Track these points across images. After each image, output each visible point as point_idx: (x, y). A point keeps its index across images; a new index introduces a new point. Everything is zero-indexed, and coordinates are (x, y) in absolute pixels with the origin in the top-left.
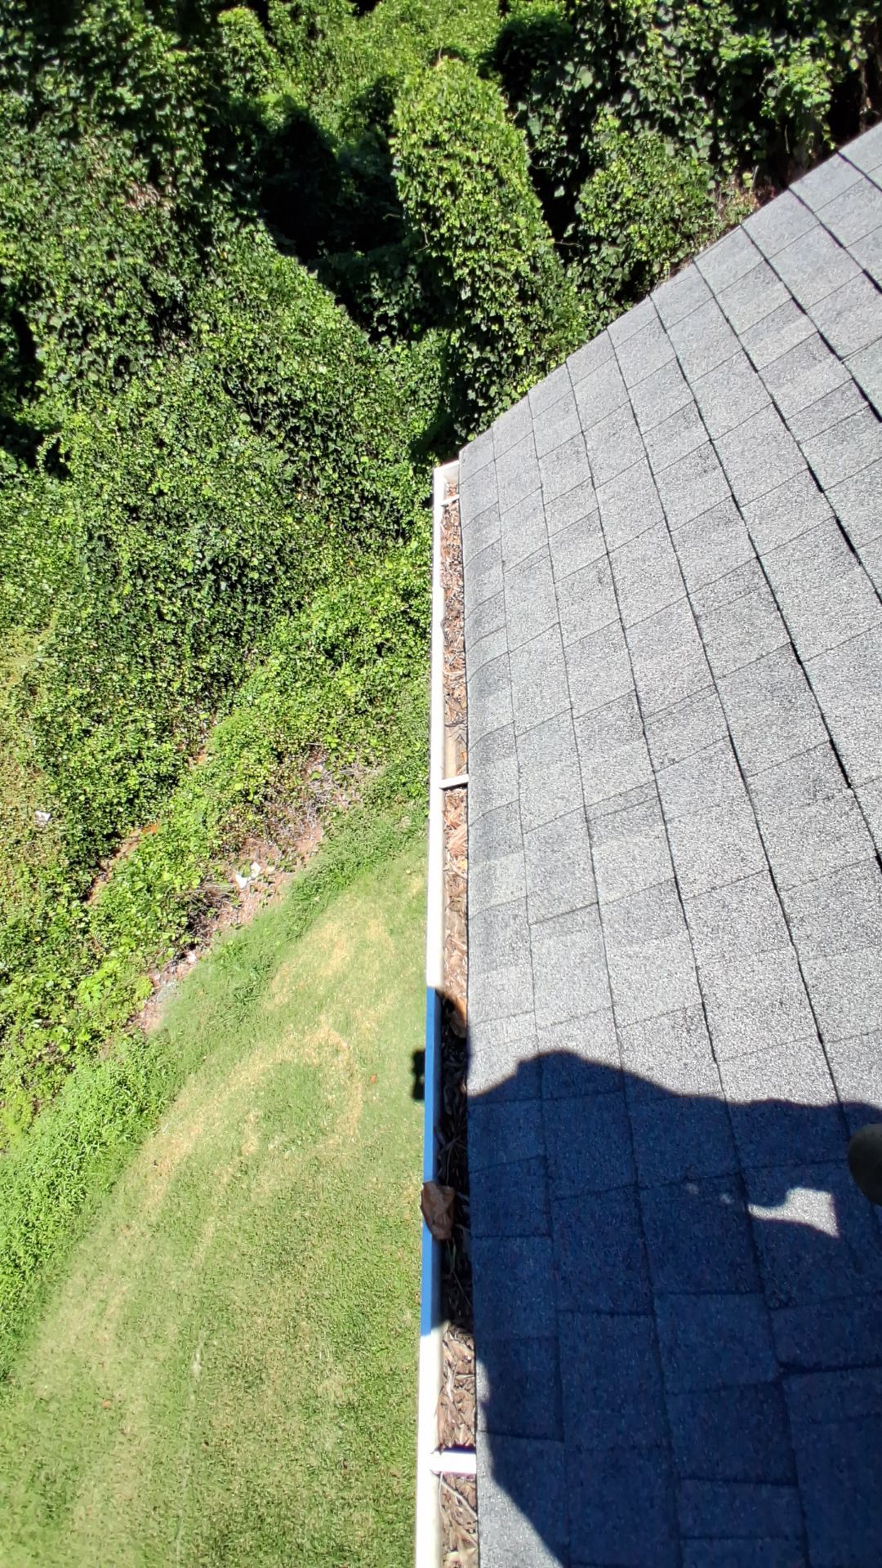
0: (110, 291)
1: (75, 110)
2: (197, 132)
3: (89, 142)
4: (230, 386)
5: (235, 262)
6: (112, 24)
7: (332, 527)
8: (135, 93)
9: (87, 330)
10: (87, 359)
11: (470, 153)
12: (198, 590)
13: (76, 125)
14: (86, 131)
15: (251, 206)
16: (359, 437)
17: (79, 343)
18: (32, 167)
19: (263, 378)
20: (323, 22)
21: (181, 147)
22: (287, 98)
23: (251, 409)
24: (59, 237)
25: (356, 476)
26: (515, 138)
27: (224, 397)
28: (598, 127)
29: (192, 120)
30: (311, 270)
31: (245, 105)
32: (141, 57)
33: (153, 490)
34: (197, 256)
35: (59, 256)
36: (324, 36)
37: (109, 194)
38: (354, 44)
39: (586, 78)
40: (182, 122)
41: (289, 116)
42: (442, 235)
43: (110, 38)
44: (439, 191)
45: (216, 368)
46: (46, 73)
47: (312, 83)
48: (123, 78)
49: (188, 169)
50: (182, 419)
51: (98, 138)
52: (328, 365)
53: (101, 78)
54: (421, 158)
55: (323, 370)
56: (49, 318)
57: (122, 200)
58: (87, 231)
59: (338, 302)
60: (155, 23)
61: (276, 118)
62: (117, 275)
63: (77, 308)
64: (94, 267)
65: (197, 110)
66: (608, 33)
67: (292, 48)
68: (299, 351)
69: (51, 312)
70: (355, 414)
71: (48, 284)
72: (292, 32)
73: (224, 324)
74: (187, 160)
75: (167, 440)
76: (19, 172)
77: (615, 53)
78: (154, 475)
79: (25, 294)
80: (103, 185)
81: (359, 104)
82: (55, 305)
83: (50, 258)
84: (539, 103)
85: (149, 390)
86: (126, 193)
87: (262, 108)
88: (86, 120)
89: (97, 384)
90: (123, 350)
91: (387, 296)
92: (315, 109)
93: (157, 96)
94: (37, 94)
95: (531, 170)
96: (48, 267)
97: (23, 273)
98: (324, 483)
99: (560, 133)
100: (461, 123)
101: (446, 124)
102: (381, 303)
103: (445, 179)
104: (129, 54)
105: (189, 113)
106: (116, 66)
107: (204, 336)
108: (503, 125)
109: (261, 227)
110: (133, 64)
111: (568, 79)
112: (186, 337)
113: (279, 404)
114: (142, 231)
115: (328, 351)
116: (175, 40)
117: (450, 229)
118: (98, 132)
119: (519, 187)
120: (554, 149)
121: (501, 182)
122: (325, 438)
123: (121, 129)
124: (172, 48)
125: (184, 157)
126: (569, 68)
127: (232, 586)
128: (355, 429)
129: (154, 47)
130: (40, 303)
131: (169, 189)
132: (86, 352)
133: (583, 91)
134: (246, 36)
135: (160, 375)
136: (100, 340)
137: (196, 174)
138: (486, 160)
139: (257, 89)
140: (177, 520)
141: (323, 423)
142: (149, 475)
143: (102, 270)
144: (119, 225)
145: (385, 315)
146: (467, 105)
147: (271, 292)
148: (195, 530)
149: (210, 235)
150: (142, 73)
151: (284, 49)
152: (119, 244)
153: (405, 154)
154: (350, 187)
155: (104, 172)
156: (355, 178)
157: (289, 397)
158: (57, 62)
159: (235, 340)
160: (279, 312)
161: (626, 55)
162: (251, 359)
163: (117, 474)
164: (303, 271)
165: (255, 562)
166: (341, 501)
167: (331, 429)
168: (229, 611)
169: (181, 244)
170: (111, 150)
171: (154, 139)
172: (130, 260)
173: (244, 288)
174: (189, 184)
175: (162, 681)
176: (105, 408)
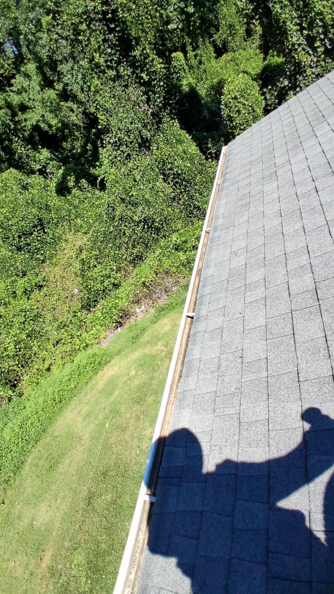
0: (129, 134)
1: (128, 79)
2: (163, 90)
3: (131, 89)
4: (159, 166)
5: (167, 130)
6: (144, 53)
7: (183, 215)
8: (147, 76)
9: (120, 144)
10: (118, 153)
11: (245, 102)
12: (137, 227)
13: (128, 83)
14: (130, 86)
15: (174, 114)
16: (196, 187)
17: (117, 148)
18: (113, 94)
19: (170, 165)
20: (204, 60)
21: (157, 94)
22: (190, 83)
23: (164, 174)
24: (117, 116)
25: (193, 200)
26: (260, 99)
27: (157, 170)
28: (288, 98)
29: (162, 86)
30: (190, 136)
31: (177, 84)
32: (150, 65)
33: (130, 194)
34: (156, 127)
35: (116, 122)
36: (204, 64)
37: (134, 105)
38: (214, 68)
39: (286, 83)
40: (159, 86)
41: (190, 89)
42: (233, 125)
43: (142, 58)
44: (234, 112)
45: (156, 161)
46: (121, 66)
47: (198, 79)
48: (144, 71)
49: (159, 100)
50: (143, 174)
51: (133, 88)
52: (191, 164)
53: (138, 70)
54: (230, 102)
55: (189, 165)
56: (110, 139)
57: (138, 107)
58: (126, 115)
59: (197, 146)
60: (156, 55)
61: (186, 89)
62: (132, 129)
63: (119, 138)
64: (126, 126)
65: (164, 83)
66: (295, 69)
67: (193, 67)
68: (182, 159)
69: (111, 138)
70: (196, 180)
71: (112, 129)
72: (194, 62)
73: (161, 148)
74: (159, 97)
75: (137, 180)
76: (109, 95)
77: (296, 75)
78: (131, 190)
79: (104, 132)
80: (133, 102)
81: (212, 87)
82: (112, 136)
83: (114, 122)
84: (270, 89)
85: (135, 165)
86: (139, 106)
87: (182, 85)
88: (131, 82)
89: (120, 161)
90: (130, 152)
91: (213, 146)
92: (198, 88)
93: (153, 78)
94: (118, 72)
95: (264, 109)
96: (113, 124)
97: (105, 125)
98: (183, 200)
99: (276, 99)
100: (243, 93)
101: (239, 93)
102: (210, 149)
103: (237, 109)
104: (147, 63)
105: (162, 84)
106: (142, 67)
107: (154, 151)
108: (257, 94)
109: (177, 121)
110: (148, 66)
111: (281, 82)
112: (148, 151)
113: (174, 174)
114: (142, 118)
115: (191, 160)
116: (161, 61)
117: (236, 124)
118: (134, 86)
119: (259, 113)
120: (273, 104)
121: (254, 111)
122: (186, 186)
123: (140, 86)
124: (160, 63)
125: (158, 97)
126: (281, 79)
127: (148, 228)
128: (196, 185)
129: (155, 62)
130: (108, 135)
131: (152, 106)
132: (119, 151)
133: (285, 87)
134: (179, 62)
135: (139, 160)
136: (123, 148)
137: (161, 102)
138: (250, 104)
139: (180, 79)
140: (135, 205)
141: (186, 181)
142: (130, 190)
143: (128, 127)
144: (135, 115)
145: (211, 152)
146: (247, 88)
147: (176, 140)
148: (140, 208)
149: (161, 121)
150: (150, 70)
151: (191, 67)
152: (134, 120)
153: (226, 101)
154: (206, 113)
155: (134, 98)
156: (208, 111)
157: (177, 172)
158: (125, 63)
159: (163, 153)
160: (178, 146)
161: (299, 77)
162: (167, 159)
163: (121, 188)
164: (187, 135)
165: (158, 220)
166: (187, 207)
167: (188, 184)
168: (146, 235)
169: (152, 123)
170: (137, 92)
171: (150, 90)
172: (137, 126)
173: (169, 138)
174: (158, 105)
175: (121, 254)
176: (121, 168)
